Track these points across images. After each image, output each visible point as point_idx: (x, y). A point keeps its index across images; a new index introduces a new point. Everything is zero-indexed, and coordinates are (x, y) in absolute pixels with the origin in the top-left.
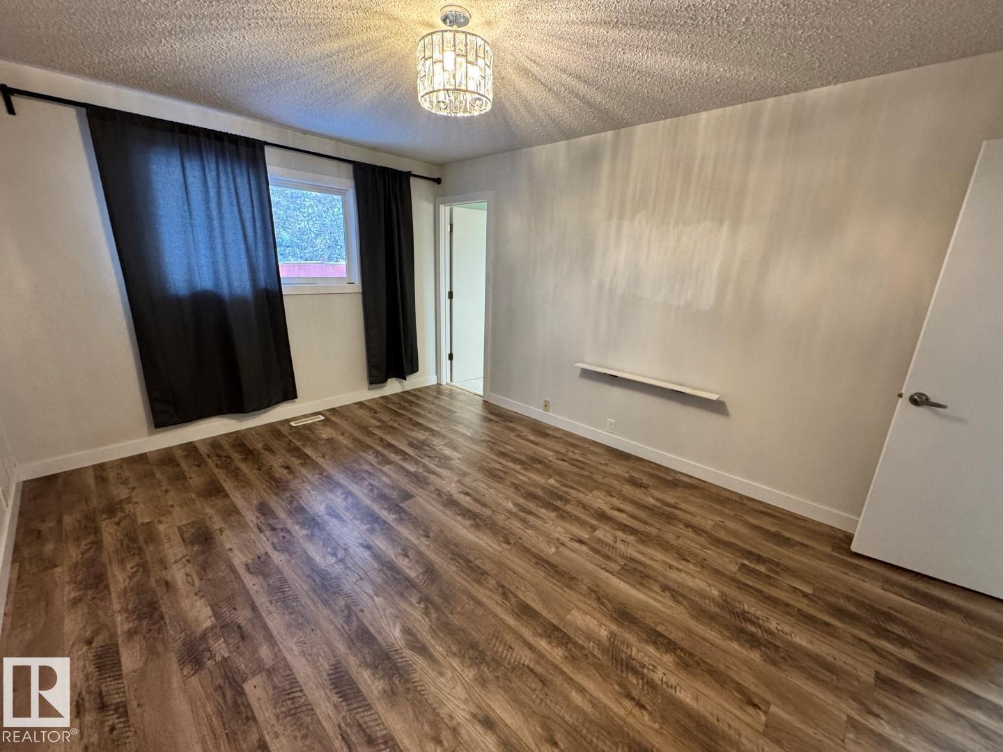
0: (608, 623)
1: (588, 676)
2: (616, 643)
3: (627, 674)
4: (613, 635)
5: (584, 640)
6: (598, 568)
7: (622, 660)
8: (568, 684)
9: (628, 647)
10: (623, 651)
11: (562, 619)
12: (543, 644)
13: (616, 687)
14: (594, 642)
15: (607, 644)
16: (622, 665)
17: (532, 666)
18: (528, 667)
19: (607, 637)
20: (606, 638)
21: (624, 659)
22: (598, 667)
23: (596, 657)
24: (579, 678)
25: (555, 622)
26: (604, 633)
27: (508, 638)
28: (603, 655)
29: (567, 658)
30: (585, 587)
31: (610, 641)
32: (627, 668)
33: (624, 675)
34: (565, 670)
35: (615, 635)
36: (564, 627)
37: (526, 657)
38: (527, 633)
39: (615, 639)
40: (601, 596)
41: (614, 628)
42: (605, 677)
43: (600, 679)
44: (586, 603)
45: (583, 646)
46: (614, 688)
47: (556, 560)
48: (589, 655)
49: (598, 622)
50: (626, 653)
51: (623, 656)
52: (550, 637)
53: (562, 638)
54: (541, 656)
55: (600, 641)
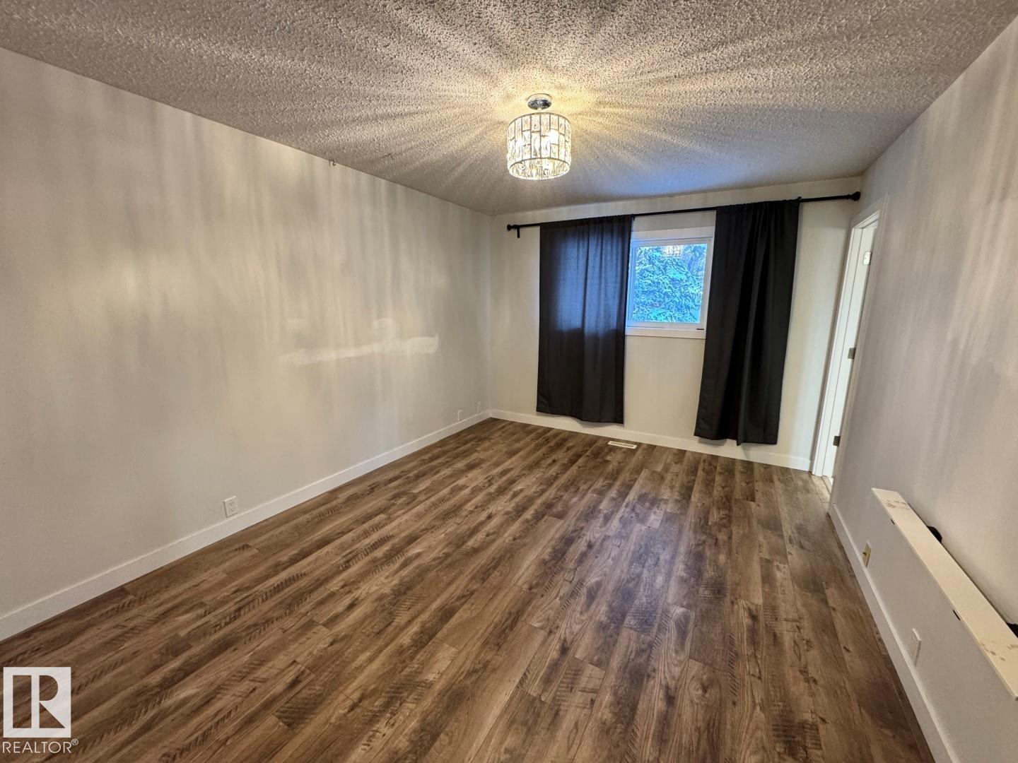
0: (443, 682)
1: (384, 664)
2: (420, 688)
3: (383, 697)
4: (430, 685)
5: (421, 660)
6: (523, 670)
7: (400, 693)
8: (377, 650)
9: (416, 699)
10: (410, 694)
11: (442, 641)
12: (415, 628)
13: (372, 687)
14: (418, 668)
15: (417, 680)
16: (394, 692)
17: (393, 624)
18: (392, 622)
19: (426, 680)
20: (426, 678)
21: (401, 695)
22: (392, 672)
23: (402, 670)
24: (382, 658)
25: (439, 635)
26: (431, 677)
27: (419, 606)
28: (404, 676)
29: (402, 646)
30: (489, 657)
31: (421, 682)
32: (392, 698)
33: (383, 694)
34: (389, 647)
35: (429, 688)
36: (433, 642)
37: (401, 619)
38: (424, 617)
39: (425, 687)
40: (480, 673)
41: (438, 687)
42: (382, 678)
43: (380, 673)
44: (467, 659)
45: (413, 659)
46: (371, 685)
47: (522, 628)
48: (404, 664)
49: (444, 671)
50: (408, 697)
51: (405, 694)
52: (422, 633)
53: (421, 643)
54: (402, 628)
55: (420, 673)
